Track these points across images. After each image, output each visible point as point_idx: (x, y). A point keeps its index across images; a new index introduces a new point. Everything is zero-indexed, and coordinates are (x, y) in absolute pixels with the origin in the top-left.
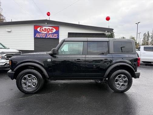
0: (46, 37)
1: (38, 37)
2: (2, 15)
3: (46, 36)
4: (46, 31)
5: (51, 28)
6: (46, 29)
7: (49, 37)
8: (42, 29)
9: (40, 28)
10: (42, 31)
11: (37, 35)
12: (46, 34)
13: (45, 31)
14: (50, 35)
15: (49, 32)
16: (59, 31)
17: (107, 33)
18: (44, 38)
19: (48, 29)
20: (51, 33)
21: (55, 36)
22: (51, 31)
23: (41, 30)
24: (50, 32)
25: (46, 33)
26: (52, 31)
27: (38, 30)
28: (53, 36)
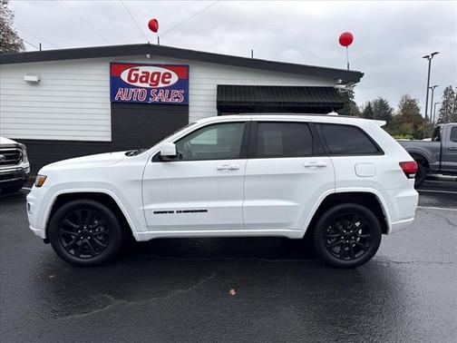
1: (123, 98)
4: (146, 82)
5: (163, 71)
7: (156, 100)
8: (137, 75)
9: (128, 71)
10: (135, 81)
11: (119, 92)
12: (149, 90)
13: (144, 79)
14: (160, 94)
16: (191, 81)
19: (154, 74)
21: (177, 97)
23: (133, 78)
28: (169, 97)
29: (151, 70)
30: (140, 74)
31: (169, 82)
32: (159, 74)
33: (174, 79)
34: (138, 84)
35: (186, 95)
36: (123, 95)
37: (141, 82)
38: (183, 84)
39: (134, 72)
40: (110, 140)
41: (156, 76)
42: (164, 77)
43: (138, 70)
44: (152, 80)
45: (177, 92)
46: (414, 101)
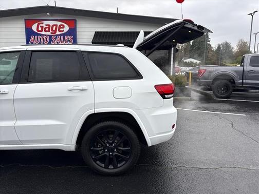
0: (50, 42)
1: (35, 42)
3: (50, 40)
4: (49, 31)
5: (59, 23)
7: (55, 43)
8: (42, 27)
9: (37, 24)
10: (42, 31)
11: (32, 39)
12: (50, 36)
13: (47, 29)
14: (58, 39)
15: (55, 31)
16: (78, 29)
20: (60, 35)
21: (69, 41)
22: (60, 31)
23: (40, 29)
24: (58, 33)
25: (49, 33)
26: (61, 29)
27: (34, 28)
28: (63, 41)
30: (45, 26)
31: (63, 31)
32: (56, 25)
33: (66, 28)
34: (43, 33)
37: (45, 31)
39: (40, 25)
41: (54, 27)
42: (60, 28)
43: (43, 23)
44: (52, 30)
45: (69, 37)
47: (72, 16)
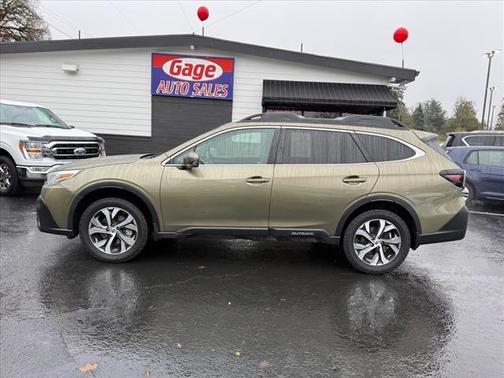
0: (190, 93)
1: (165, 92)
2: (38, 18)
3: (191, 90)
4: (189, 74)
5: (207, 63)
6: (191, 66)
7: (199, 94)
8: (179, 68)
9: (170, 62)
10: (178, 73)
11: (161, 85)
12: (191, 83)
13: (187, 72)
14: (203, 88)
15: (200, 76)
16: (236, 75)
17: (397, 85)
18: (183, 97)
19: (197, 66)
20: (207, 82)
21: (221, 92)
22: (207, 75)
23: (175, 70)
24: (204, 78)
25: (190, 79)
26: (210, 73)
27: (166, 68)
28: (212, 92)
29: (195, 62)
30: (183, 67)
31: (212, 76)
32: (202, 66)
33: (219, 72)
34: (180, 77)
35: (230, 90)
36: (165, 89)
37: (184, 74)
38: (228, 79)
39: (177, 64)
40: (149, 134)
41: (199, 69)
42: (208, 70)
43: (180, 62)
44: (195, 73)
45: (222, 86)
46: (470, 103)
47: (228, 53)
